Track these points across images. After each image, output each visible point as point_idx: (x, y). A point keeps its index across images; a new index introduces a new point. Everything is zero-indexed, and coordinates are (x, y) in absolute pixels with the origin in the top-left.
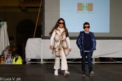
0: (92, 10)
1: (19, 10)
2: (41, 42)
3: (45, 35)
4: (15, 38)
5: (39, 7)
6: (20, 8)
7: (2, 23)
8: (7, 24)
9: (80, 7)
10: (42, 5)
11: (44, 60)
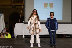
0: (52, 7)
1: (11, 7)
2: (23, 25)
3: (26, 22)
4: (8, 23)
5: (22, 5)
6: (11, 5)
7: (1, 14)
8: (4, 15)
9: (46, 5)
10: (24, 4)
11: (25, 36)
